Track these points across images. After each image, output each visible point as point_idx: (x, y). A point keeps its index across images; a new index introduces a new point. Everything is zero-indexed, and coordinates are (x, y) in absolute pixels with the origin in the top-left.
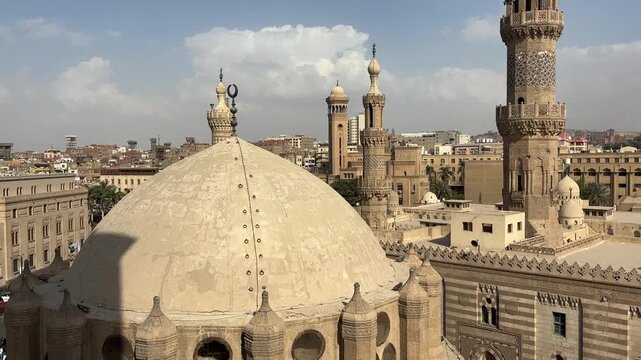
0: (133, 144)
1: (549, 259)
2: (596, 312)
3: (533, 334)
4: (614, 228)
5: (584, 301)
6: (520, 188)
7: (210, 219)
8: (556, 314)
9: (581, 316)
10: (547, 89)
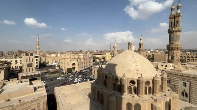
0: (97, 50)
1: (180, 72)
2: (194, 83)
3: (178, 86)
4: (188, 67)
5: (191, 81)
6: (172, 59)
7: (129, 62)
8: (184, 83)
9: (190, 83)
10: (178, 41)
